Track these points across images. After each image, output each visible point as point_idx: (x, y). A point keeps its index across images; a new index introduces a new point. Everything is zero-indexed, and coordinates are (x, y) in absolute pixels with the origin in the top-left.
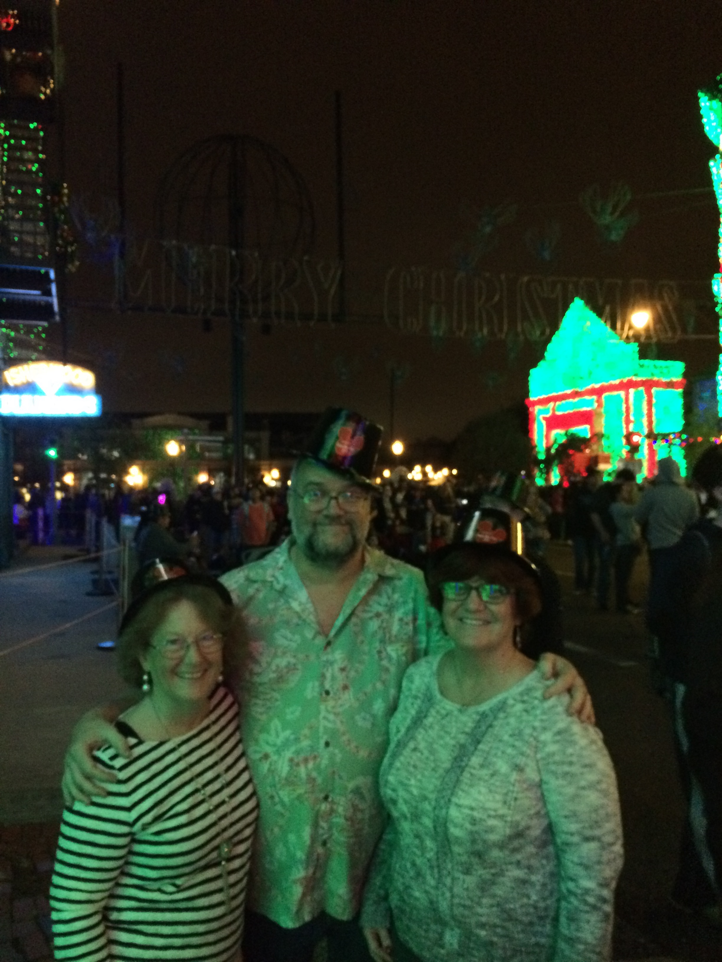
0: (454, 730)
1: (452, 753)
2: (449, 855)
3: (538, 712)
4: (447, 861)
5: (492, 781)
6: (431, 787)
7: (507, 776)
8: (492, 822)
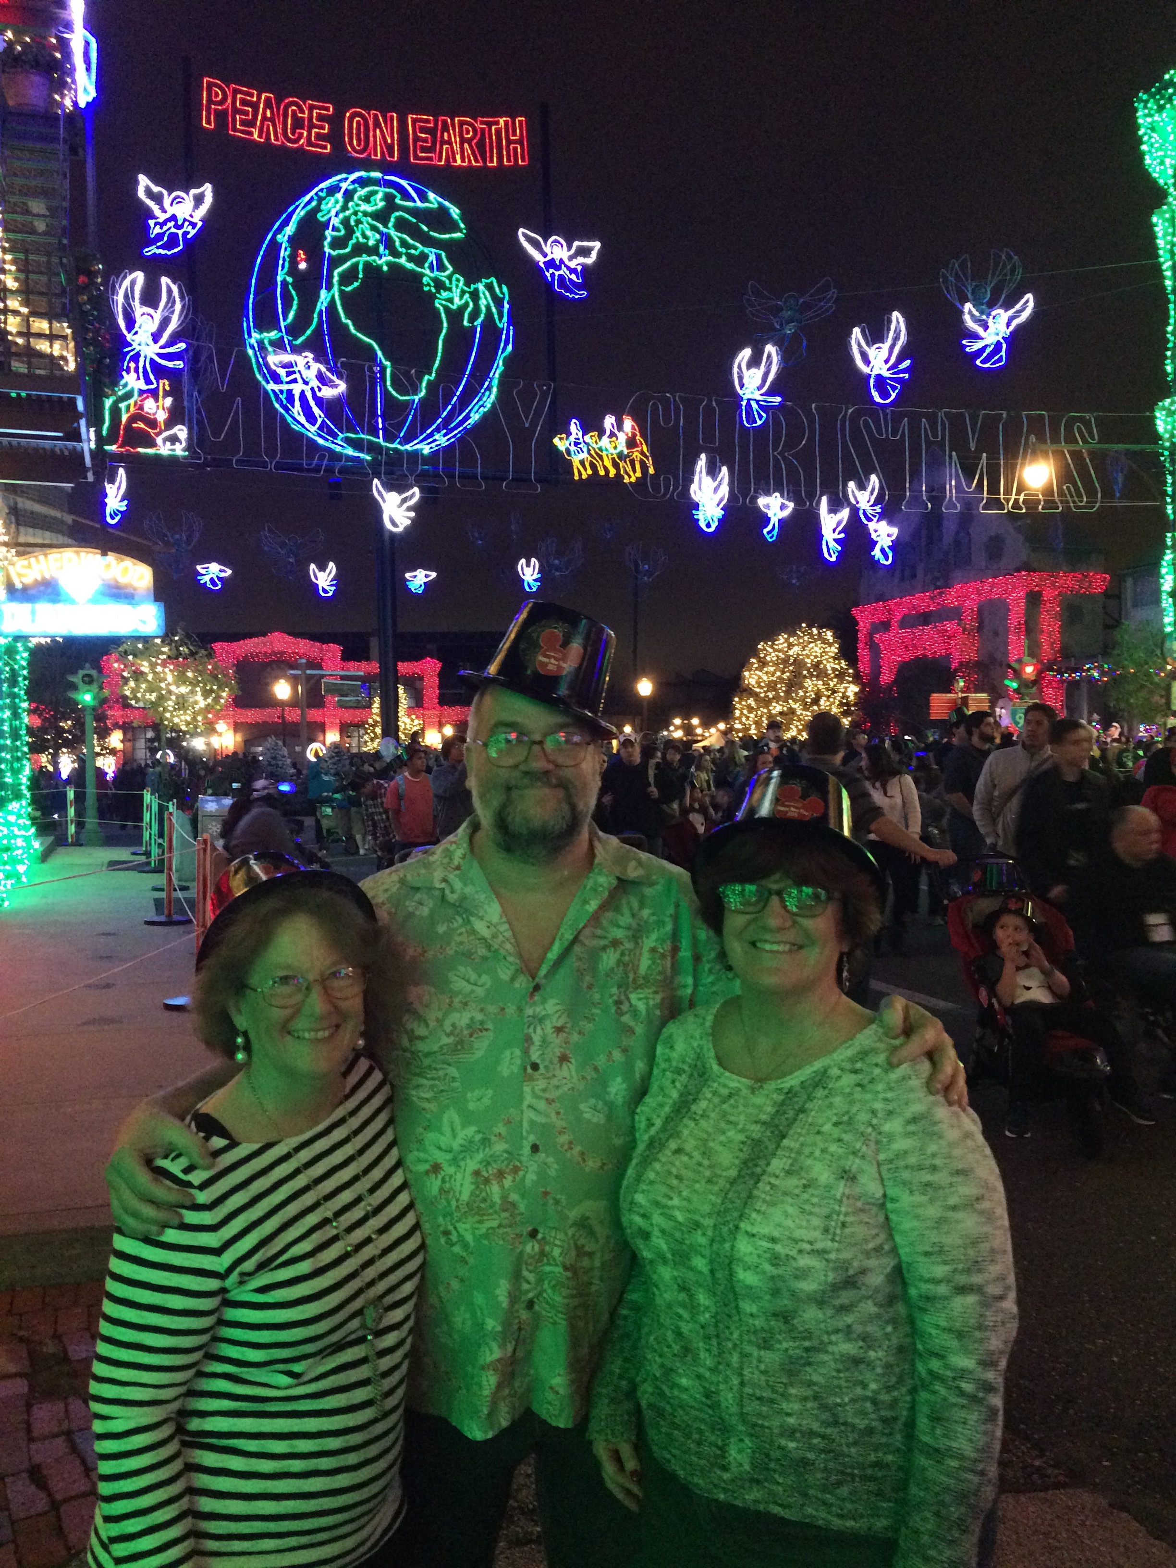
0: (742, 1118)
1: (741, 1155)
2: (736, 1318)
3: (880, 1087)
4: (733, 1328)
5: (805, 1196)
6: (707, 1208)
7: (828, 1188)
8: (804, 1261)
